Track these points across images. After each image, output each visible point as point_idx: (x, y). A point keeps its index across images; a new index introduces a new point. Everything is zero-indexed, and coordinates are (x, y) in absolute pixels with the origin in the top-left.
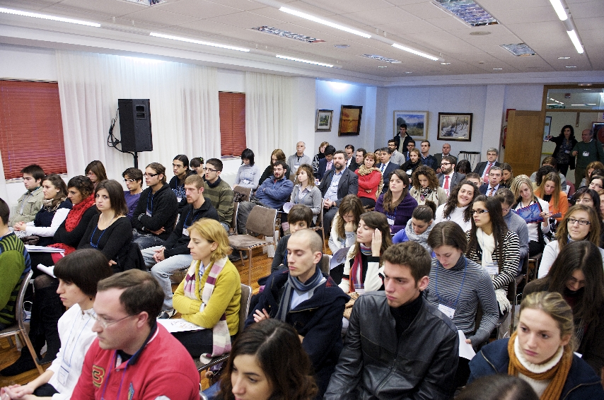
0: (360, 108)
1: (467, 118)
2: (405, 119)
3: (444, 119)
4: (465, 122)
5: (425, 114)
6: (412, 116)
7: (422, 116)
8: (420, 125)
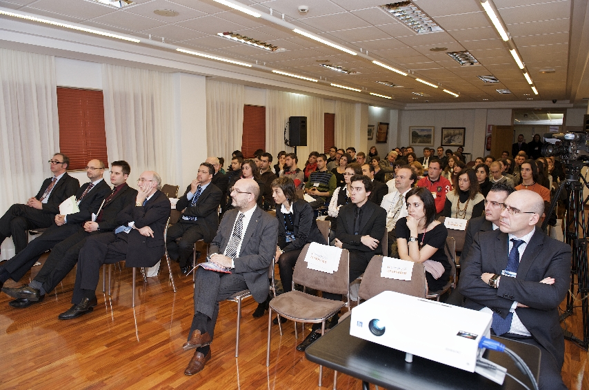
0: (388, 124)
1: (462, 131)
2: (417, 132)
3: (445, 132)
4: (460, 134)
5: (432, 128)
6: (422, 130)
7: (430, 130)
8: (429, 136)
